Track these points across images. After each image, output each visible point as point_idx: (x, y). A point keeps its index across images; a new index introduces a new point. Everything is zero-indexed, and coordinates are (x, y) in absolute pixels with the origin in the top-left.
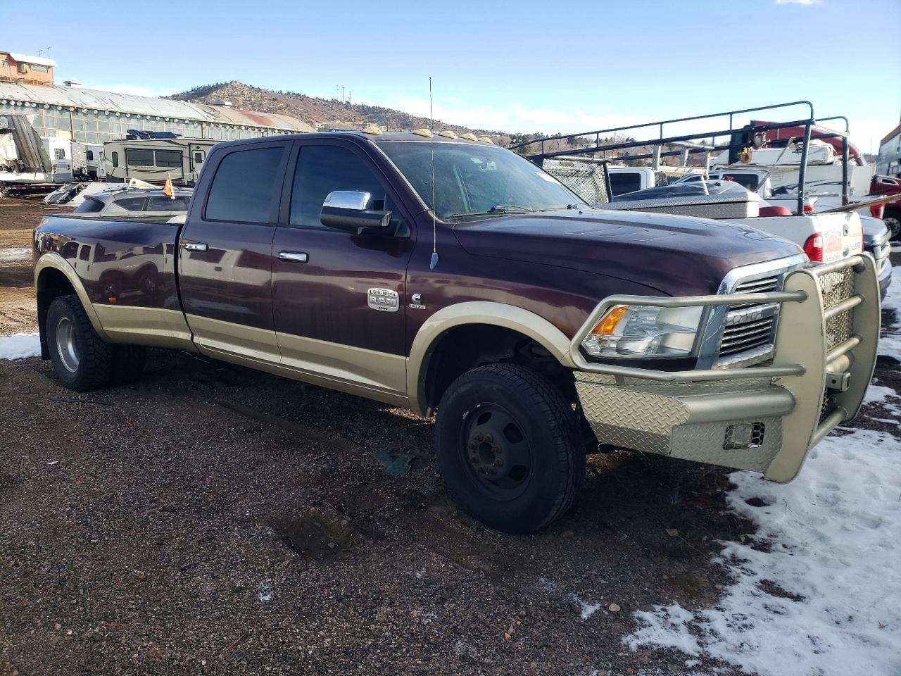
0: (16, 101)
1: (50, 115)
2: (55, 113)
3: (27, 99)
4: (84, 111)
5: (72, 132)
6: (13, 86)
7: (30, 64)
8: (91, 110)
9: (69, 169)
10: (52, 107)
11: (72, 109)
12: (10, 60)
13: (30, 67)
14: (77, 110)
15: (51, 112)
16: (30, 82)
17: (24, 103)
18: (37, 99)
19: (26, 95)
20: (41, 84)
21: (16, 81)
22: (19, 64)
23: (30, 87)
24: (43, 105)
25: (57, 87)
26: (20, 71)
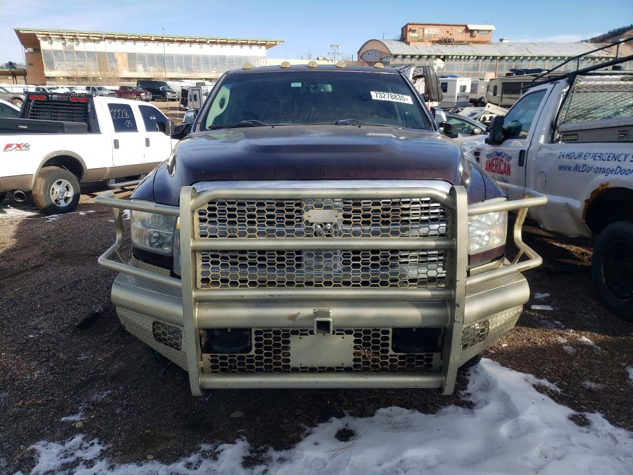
0: (465, 56)
1: (484, 63)
2: (488, 61)
3: (471, 54)
4: (506, 58)
5: (496, 73)
6: (466, 46)
7: (478, 31)
8: (510, 57)
9: (467, 98)
10: (486, 57)
11: (498, 58)
12: (467, 30)
13: (478, 32)
14: (502, 58)
15: (485, 61)
16: (476, 42)
17: (469, 56)
18: (478, 54)
19: (472, 51)
20: (483, 43)
21: (468, 43)
22: (472, 31)
23: (476, 46)
24: (481, 56)
25: (493, 43)
26: (472, 36)
